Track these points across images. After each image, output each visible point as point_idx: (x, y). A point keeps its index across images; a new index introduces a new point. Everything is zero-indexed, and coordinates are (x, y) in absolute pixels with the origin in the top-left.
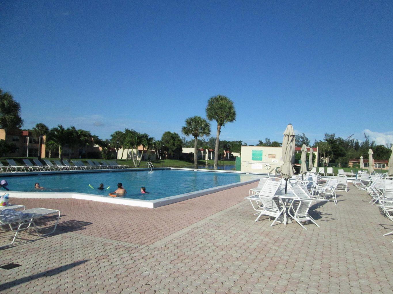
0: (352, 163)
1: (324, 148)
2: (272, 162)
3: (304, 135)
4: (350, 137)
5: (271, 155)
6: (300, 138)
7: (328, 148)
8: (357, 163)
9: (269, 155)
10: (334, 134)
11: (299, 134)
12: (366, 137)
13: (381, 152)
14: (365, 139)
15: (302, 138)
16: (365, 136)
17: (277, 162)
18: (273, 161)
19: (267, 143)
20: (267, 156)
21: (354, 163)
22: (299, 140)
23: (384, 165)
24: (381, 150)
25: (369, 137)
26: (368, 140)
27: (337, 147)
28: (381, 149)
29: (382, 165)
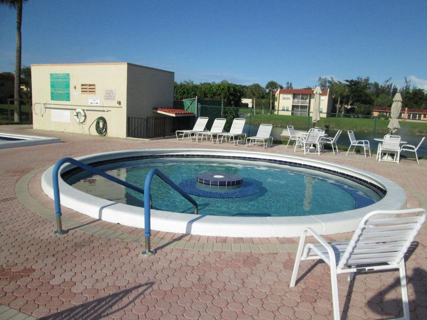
0: (377, 112)
1: (339, 91)
2: (90, 104)
3: (332, 78)
4: (388, 81)
5: (86, 85)
6: (328, 83)
7: (345, 90)
8: (384, 112)
9: (82, 85)
10: (369, 78)
11: (326, 78)
12: (406, 82)
13: (420, 98)
14: (405, 85)
15: (329, 82)
16: (406, 80)
17: (99, 105)
18: (90, 101)
19: (288, 88)
20: (79, 87)
21: (380, 112)
22: (326, 84)
23: (420, 117)
24: (420, 96)
25: (410, 82)
26: (409, 86)
27: (361, 91)
28: (421, 94)
29: (418, 115)
